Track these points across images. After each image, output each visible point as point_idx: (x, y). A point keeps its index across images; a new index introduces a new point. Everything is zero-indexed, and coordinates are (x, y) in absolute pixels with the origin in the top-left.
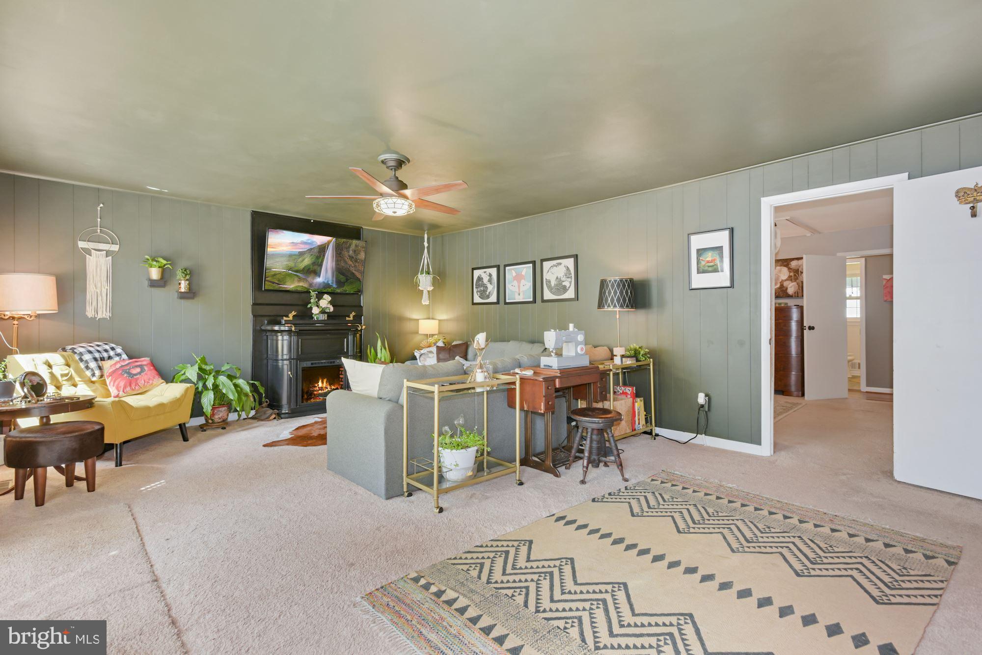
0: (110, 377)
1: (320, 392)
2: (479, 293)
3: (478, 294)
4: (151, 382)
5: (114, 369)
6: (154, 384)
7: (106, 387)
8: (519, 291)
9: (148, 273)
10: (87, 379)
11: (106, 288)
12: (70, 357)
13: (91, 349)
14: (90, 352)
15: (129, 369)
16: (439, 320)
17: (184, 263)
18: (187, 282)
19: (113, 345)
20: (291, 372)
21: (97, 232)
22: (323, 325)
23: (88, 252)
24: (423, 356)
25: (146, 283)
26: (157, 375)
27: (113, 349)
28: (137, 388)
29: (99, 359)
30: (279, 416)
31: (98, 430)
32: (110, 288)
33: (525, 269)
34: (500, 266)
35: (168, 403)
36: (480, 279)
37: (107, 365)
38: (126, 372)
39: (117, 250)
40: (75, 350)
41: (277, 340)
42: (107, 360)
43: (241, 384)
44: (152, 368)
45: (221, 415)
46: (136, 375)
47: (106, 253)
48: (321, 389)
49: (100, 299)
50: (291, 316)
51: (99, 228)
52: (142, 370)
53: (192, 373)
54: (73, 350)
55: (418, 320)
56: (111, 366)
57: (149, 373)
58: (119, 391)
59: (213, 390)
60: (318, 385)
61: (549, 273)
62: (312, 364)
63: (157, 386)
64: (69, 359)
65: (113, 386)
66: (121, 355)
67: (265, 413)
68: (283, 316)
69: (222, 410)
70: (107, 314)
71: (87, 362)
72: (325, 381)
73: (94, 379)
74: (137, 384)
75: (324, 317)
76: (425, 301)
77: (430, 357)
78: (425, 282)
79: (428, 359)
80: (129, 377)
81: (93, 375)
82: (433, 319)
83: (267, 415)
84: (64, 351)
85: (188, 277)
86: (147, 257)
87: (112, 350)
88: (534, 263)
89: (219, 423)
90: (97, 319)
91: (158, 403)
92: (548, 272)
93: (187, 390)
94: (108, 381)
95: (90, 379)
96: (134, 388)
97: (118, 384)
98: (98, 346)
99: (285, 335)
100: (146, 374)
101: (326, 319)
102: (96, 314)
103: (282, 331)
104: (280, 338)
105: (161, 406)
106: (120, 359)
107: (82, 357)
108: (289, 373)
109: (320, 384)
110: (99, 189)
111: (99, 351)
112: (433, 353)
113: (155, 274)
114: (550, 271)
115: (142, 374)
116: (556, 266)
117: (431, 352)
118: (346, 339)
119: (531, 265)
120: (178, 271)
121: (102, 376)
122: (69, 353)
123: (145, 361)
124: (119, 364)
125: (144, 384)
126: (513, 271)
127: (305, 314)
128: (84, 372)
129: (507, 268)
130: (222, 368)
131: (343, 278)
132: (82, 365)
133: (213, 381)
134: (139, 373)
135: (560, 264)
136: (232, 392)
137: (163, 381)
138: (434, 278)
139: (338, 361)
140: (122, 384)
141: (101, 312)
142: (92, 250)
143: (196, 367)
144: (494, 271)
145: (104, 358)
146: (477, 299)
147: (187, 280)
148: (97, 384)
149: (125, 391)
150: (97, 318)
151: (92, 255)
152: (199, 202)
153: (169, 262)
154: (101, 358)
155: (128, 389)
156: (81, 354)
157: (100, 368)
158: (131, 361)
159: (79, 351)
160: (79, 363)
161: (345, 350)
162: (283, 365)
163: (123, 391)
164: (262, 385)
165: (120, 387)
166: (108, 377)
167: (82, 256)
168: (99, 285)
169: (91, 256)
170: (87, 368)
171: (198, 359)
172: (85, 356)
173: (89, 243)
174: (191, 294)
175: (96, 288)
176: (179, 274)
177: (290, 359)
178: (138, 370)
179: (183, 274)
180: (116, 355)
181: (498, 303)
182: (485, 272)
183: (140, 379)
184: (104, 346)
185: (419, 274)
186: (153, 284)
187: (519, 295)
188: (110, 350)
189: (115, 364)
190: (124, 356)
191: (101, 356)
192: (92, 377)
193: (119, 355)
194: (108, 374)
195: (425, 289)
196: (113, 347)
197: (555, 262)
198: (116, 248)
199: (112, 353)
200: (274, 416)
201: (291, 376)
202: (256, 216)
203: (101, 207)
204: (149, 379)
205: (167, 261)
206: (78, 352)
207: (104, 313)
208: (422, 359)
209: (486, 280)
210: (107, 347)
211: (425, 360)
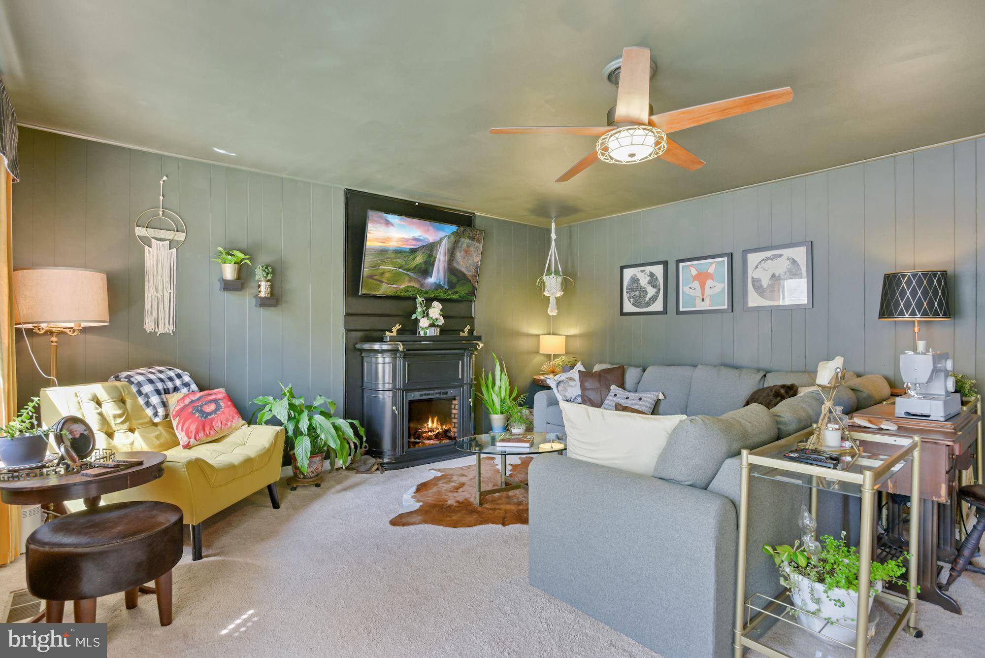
0: (178, 418)
1: (430, 434)
2: (632, 300)
3: (630, 301)
4: (229, 424)
5: (182, 405)
6: (233, 427)
7: (171, 430)
8: (703, 294)
9: (221, 271)
10: (147, 420)
11: (169, 291)
12: (126, 390)
13: (152, 377)
14: (151, 381)
15: (201, 406)
16: (567, 336)
17: (264, 258)
18: (269, 284)
19: (179, 371)
20: (396, 407)
21: (159, 215)
22: (432, 343)
23: (147, 241)
24: (561, 384)
25: (218, 285)
26: (237, 413)
27: (179, 376)
28: (212, 432)
29: (163, 392)
30: (382, 467)
31: (175, 524)
32: (173, 292)
33: (714, 265)
34: (668, 262)
35: (255, 458)
36: (635, 280)
37: (173, 399)
38: (198, 411)
39: (183, 239)
40: (132, 379)
41: (377, 364)
42: (172, 393)
43: (341, 424)
44: (229, 403)
45: (314, 468)
46: (210, 414)
47: (170, 244)
48: (431, 430)
49: (161, 306)
50: (395, 330)
51: (161, 209)
52: (218, 408)
53: (281, 410)
54: (129, 378)
55: (539, 336)
56: (178, 401)
57: (227, 410)
58: (189, 438)
59: (308, 435)
60: (428, 425)
61: (759, 269)
62: (421, 395)
63: (237, 430)
64: (124, 393)
65: (182, 431)
66: (189, 385)
67: (365, 463)
68: (384, 330)
69: (316, 461)
70: (170, 328)
71: (147, 396)
72: (436, 419)
73: (157, 420)
74: (212, 428)
75: (434, 332)
76: (552, 311)
77: (572, 386)
78: (553, 286)
79: (569, 389)
80: (201, 417)
81: (156, 414)
82: (554, 334)
83: (368, 466)
84: (117, 380)
85: (269, 277)
86: (220, 249)
87: (178, 378)
88: (731, 256)
89: (311, 478)
90: (158, 335)
91: (244, 458)
92: (757, 267)
93: (277, 435)
94: (175, 423)
95: (151, 420)
96: (208, 433)
97: (188, 428)
98: (161, 372)
99: (388, 356)
100: (223, 413)
101: (438, 334)
102: (157, 328)
103: (383, 351)
104: (380, 360)
105: (248, 461)
106: (189, 391)
107: (141, 389)
108: (394, 408)
109: (430, 423)
110: (161, 156)
111: (162, 380)
112: (574, 380)
113: (229, 272)
114: (759, 266)
115: (218, 412)
116: (772, 259)
117: (571, 379)
118: (460, 362)
119: (725, 259)
120: (258, 269)
121: (166, 416)
122: (124, 383)
123: (220, 393)
124: (188, 398)
125: (221, 427)
126: (691, 268)
127: (411, 327)
128: (144, 410)
129: (681, 265)
130: (314, 402)
131: (454, 279)
132: (141, 401)
133: (308, 423)
134: (214, 412)
135: (780, 256)
136: (333, 437)
137: (244, 421)
138: (565, 280)
139: (452, 391)
140: (193, 428)
141: (163, 325)
142: (153, 240)
143: (285, 402)
144: (658, 270)
145: (168, 389)
146: (628, 307)
147: (268, 281)
148: (160, 428)
149: (197, 438)
150: (157, 333)
151: (153, 246)
152: (283, 176)
153: (247, 257)
154: (164, 389)
155: (201, 434)
156: (139, 385)
157: (164, 404)
158: (202, 393)
159: (137, 379)
160: (137, 398)
161: (460, 377)
162: (384, 397)
163: (195, 438)
164: (362, 425)
165: (191, 432)
166: (175, 417)
167: (138, 246)
168: (160, 288)
169: (151, 247)
170: (148, 404)
171: (286, 391)
172: (144, 387)
173: (148, 229)
174: (274, 300)
175: (157, 292)
176: (259, 273)
177: (393, 390)
178: (213, 407)
179: (264, 273)
180: (183, 384)
181: (665, 311)
182: (642, 271)
183: (216, 420)
184: (168, 373)
185: (545, 274)
186: (228, 286)
187: (703, 300)
188: (175, 377)
189: (183, 398)
190: (194, 387)
191: (165, 387)
192: (153, 417)
193: (186, 385)
194: (174, 413)
195: (553, 294)
196: (179, 374)
197: (769, 254)
198: (181, 237)
199: (178, 382)
200: (376, 467)
201: (396, 412)
202: (351, 196)
203: (164, 181)
204: (227, 421)
205: (245, 255)
206: (136, 382)
207: (166, 327)
208: (560, 388)
209: (644, 281)
210: (172, 374)
211: (565, 390)
